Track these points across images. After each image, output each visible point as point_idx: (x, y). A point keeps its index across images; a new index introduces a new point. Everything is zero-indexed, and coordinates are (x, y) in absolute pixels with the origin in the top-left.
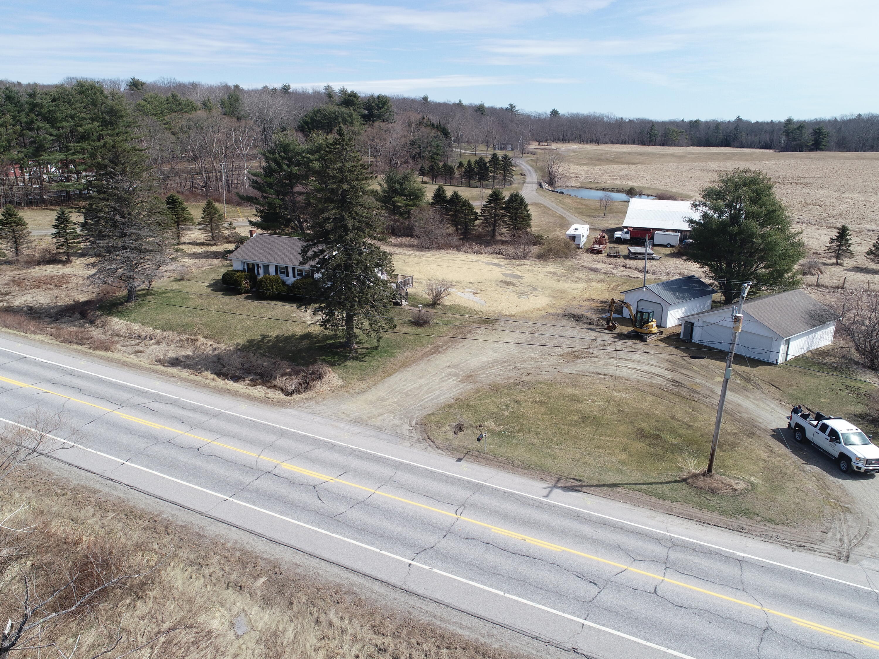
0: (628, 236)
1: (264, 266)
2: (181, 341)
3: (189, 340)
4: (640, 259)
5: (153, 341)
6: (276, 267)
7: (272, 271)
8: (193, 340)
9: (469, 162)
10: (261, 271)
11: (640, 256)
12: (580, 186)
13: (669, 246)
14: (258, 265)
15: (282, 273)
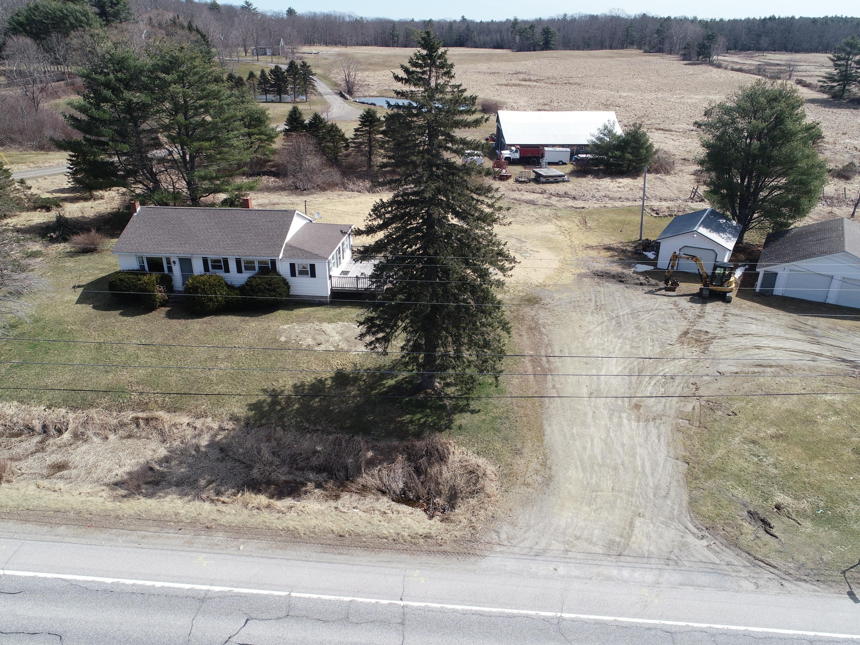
0: (517, 156)
1: (181, 260)
2: (122, 425)
3: (142, 423)
4: (552, 183)
5: (66, 436)
6: (205, 261)
7: (198, 268)
8: (147, 420)
9: (263, 72)
10: (177, 270)
11: (551, 179)
12: (378, 95)
13: (561, 163)
14: (168, 260)
15: (214, 267)
